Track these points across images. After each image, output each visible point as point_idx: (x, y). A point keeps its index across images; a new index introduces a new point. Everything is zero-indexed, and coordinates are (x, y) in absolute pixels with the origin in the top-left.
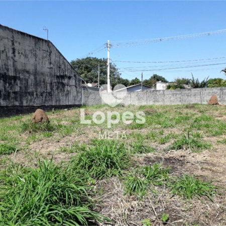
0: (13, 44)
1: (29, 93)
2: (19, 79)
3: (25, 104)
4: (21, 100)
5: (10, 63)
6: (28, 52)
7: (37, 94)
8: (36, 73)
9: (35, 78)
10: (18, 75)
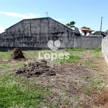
0: (30, 25)
1: (37, 42)
2: (33, 37)
3: (35, 46)
4: (33, 45)
5: (29, 32)
6: (36, 26)
7: (41, 43)
8: (40, 34)
9: (40, 36)
10: (32, 36)
